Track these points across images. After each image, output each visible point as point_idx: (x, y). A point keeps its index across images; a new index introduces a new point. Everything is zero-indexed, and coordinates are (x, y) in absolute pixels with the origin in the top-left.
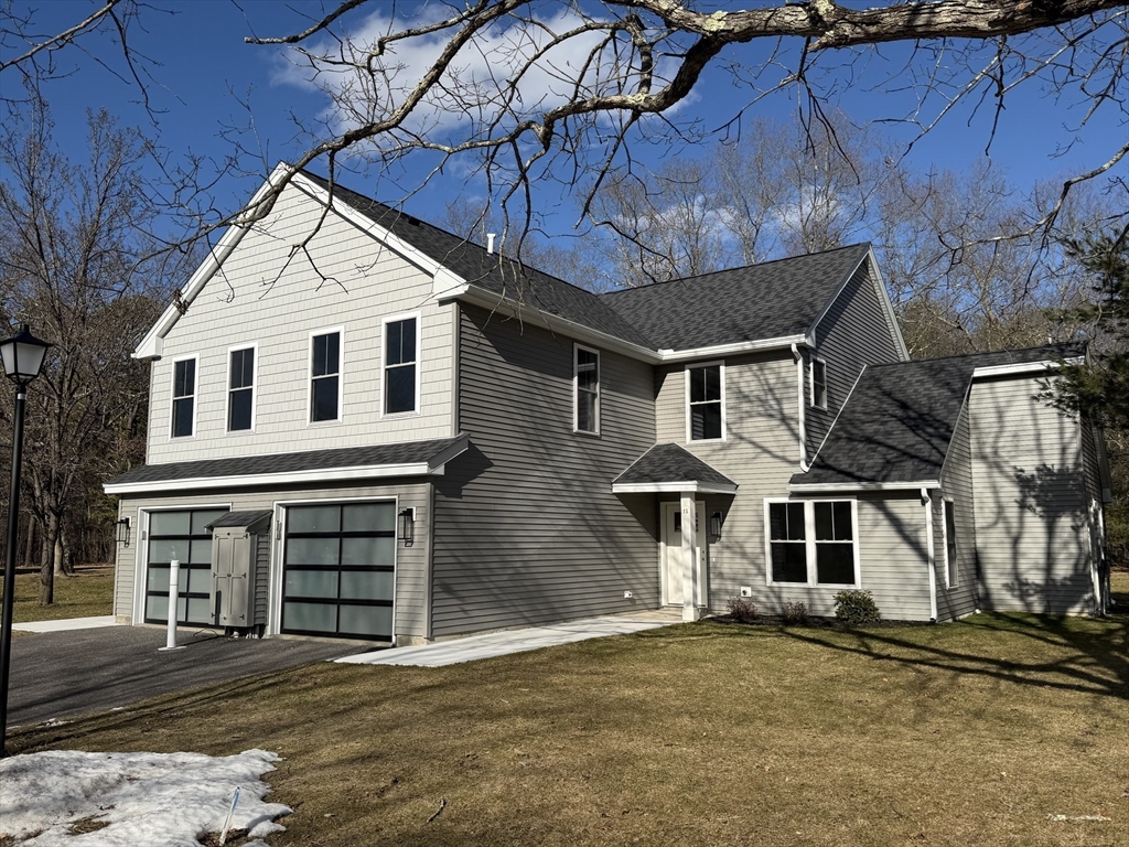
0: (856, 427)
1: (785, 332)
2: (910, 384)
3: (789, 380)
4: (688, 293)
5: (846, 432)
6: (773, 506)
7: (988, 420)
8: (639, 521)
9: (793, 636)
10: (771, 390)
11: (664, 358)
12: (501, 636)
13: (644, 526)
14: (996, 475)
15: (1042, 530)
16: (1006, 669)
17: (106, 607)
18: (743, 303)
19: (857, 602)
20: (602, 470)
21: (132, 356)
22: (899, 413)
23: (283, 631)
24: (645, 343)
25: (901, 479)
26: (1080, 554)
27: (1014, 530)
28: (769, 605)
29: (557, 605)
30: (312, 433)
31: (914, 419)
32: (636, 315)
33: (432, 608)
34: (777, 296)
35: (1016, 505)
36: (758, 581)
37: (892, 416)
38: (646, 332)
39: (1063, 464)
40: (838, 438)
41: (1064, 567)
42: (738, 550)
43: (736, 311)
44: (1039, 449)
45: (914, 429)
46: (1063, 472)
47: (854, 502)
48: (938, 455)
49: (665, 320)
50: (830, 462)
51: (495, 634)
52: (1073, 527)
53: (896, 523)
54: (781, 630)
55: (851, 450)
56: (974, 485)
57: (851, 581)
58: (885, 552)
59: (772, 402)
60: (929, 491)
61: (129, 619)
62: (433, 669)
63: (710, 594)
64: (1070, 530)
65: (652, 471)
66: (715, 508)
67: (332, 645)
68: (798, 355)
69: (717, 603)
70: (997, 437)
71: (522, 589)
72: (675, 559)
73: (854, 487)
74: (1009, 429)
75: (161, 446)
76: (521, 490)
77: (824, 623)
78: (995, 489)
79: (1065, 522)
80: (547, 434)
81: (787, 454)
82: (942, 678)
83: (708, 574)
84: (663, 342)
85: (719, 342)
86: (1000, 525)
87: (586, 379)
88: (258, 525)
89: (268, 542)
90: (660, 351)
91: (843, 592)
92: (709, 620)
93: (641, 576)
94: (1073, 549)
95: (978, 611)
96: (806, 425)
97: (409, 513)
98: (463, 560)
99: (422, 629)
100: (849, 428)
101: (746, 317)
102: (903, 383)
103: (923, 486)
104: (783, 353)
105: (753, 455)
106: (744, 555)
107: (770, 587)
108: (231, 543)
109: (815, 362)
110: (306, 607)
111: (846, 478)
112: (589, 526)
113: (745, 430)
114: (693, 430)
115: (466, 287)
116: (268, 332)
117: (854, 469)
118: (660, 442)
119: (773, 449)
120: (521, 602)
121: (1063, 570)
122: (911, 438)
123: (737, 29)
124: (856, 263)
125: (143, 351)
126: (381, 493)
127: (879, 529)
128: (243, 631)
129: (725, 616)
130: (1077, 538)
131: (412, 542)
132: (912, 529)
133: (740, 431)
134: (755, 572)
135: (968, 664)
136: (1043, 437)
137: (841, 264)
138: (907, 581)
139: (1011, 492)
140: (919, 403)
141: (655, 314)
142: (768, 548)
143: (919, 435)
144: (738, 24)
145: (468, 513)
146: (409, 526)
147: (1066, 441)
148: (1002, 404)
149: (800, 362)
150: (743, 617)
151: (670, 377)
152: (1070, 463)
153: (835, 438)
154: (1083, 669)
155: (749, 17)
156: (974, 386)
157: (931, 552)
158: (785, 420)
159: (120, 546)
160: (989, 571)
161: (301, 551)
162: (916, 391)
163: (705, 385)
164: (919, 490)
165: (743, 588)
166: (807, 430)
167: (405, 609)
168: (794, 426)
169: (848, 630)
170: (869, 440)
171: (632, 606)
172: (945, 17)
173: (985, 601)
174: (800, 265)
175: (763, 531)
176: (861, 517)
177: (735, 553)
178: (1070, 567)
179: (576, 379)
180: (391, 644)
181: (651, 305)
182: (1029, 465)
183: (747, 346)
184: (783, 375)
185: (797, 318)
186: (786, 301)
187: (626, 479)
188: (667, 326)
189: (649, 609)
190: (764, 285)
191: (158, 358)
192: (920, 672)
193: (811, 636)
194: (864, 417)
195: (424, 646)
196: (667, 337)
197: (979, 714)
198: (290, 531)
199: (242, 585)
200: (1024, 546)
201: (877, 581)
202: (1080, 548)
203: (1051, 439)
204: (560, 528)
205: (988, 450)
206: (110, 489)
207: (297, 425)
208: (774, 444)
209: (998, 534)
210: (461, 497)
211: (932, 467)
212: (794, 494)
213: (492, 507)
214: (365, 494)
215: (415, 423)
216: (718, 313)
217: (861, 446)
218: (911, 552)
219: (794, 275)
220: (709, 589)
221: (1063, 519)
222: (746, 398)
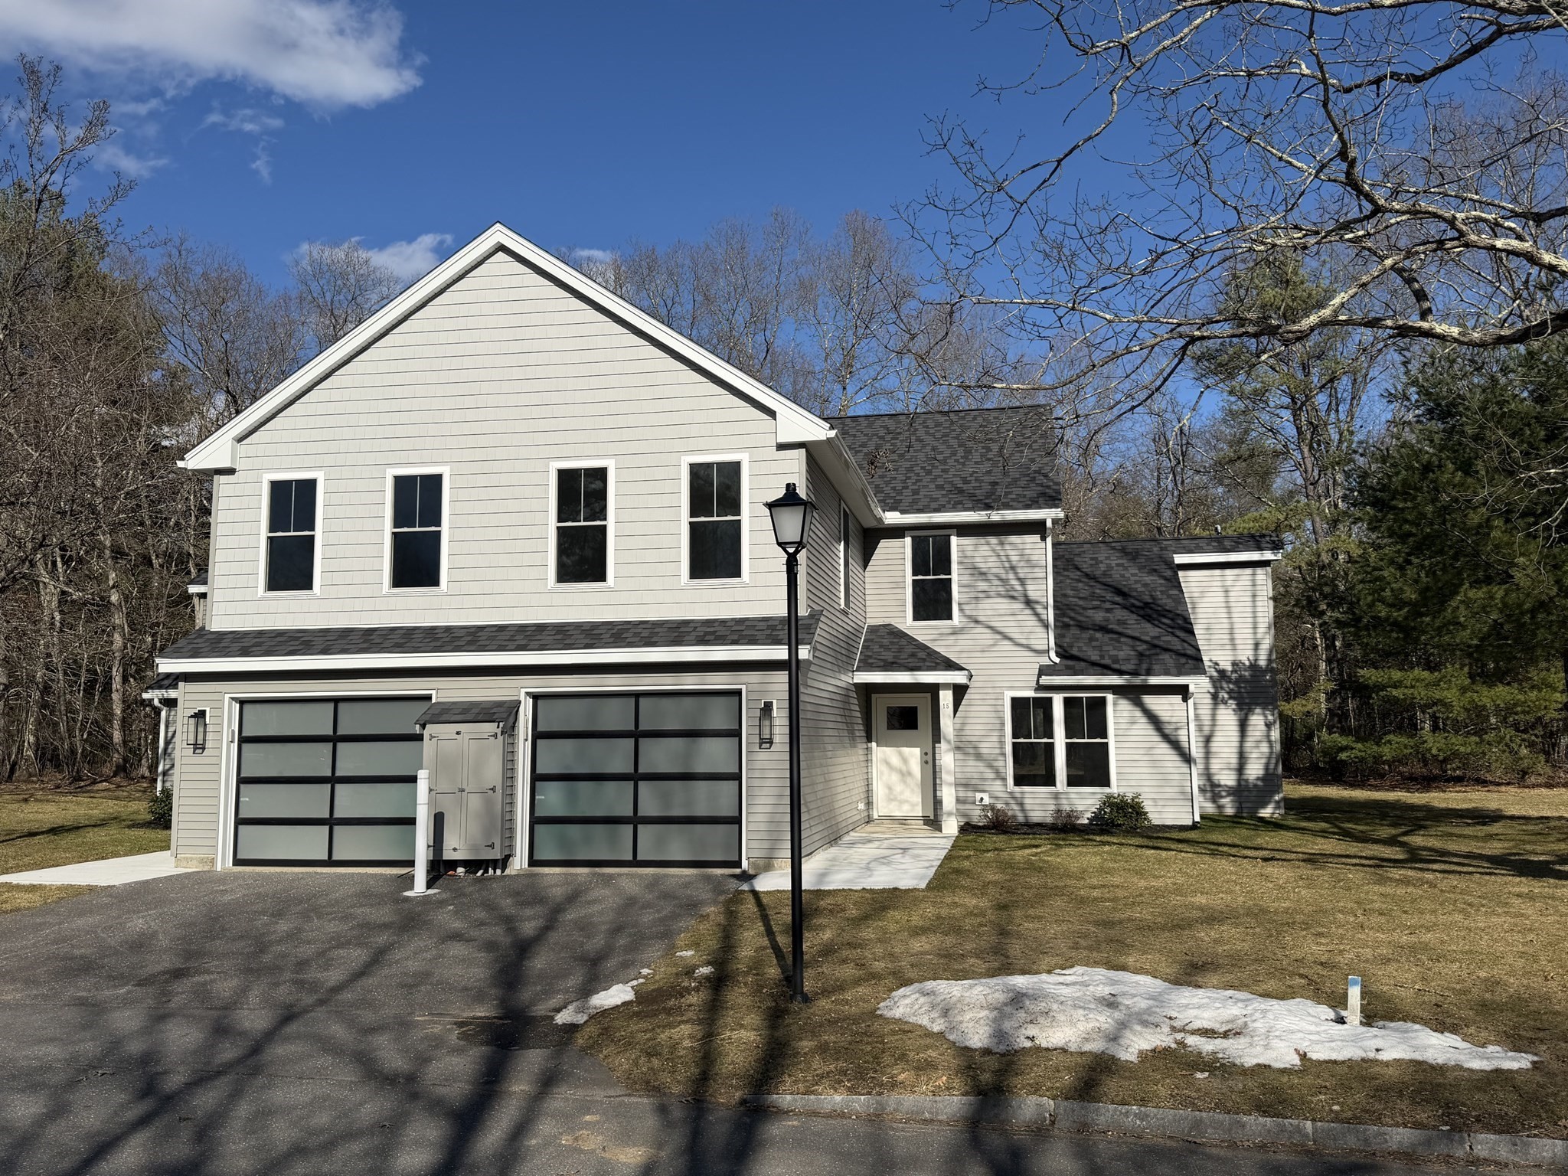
1: (1031, 504)
2: (1109, 567)
3: (1033, 558)
6: (1014, 700)
8: (863, 717)
10: (1013, 568)
11: (887, 522)
13: (864, 723)
15: (1235, 727)
18: (944, 462)
20: (850, 654)
21: (180, 464)
22: (1118, 599)
23: (535, 863)
25: (1167, 673)
26: (1271, 753)
27: (1207, 728)
29: (838, 820)
30: (557, 599)
31: (1140, 608)
36: (997, 787)
37: (1114, 603)
39: (1254, 660)
41: (1257, 766)
42: (971, 751)
43: (944, 471)
44: (1233, 644)
45: (1148, 618)
46: (1254, 666)
47: (1110, 697)
50: (1075, 652)
52: (1264, 724)
53: (1154, 720)
55: (1091, 640)
57: (1112, 784)
58: (1142, 751)
59: (1014, 582)
64: (1262, 727)
65: (896, 657)
68: (1050, 531)
72: (884, 758)
73: (1111, 680)
75: (240, 603)
79: (1258, 719)
80: (832, 611)
81: (1032, 642)
89: (514, 744)
94: (1264, 748)
96: (1056, 612)
97: (768, 708)
101: (965, 481)
102: (1102, 566)
103: (1192, 681)
104: (1034, 528)
105: (991, 642)
106: (979, 756)
107: (1010, 793)
108: (461, 745)
110: (574, 830)
111: (1105, 671)
112: (846, 723)
113: (981, 613)
114: (915, 609)
115: (829, 434)
117: (1107, 661)
118: (871, 621)
119: (1014, 636)
121: (1255, 770)
122: (1150, 629)
126: (717, 682)
127: (1136, 726)
130: (1268, 736)
131: (771, 743)
132: (1172, 726)
133: (974, 613)
134: (992, 776)
136: (1236, 631)
138: (1164, 782)
140: (1133, 590)
142: (1009, 749)
143: (1157, 626)
147: (1259, 636)
149: (1049, 540)
151: (884, 544)
152: (1262, 659)
156: (1180, 574)
157: (1193, 751)
158: (1029, 603)
159: (183, 752)
161: (559, 756)
162: (1122, 576)
163: (931, 557)
164: (1186, 686)
165: (978, 796)
167: (764, 827)
168: (1040, 610)
170: (1105, 629)
171: (861, 819)
174: (981, 422)
175: (1002, 729)
176: (1118, 713)
177: (967, 754)
178: (1261, 766)
179: (842, 544)
182: (1225, 659)
183: (996, 516)
184: (1027, 552)
185: (1035, 488)
189: (865, 823)
194: (1082, 603)
198: (540, 728)
199: (488, 803)
200: (1216, 744)
201: (1131, 783)
202: (1270, 748)
203: (1244, 635)
206: (167, 666)
207: (530, 585)
208: (1016, 630)
212: (1042, 688)
215: (741, 594)
216: (919, 471)
217: (1099, 635)
218: (1172, 752)
221: (1254, 717)
222: (983, 575)
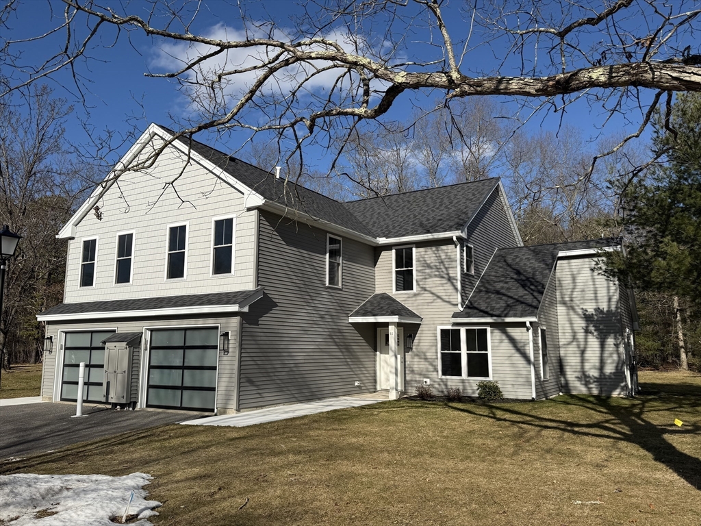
0: (491, 285)
1: (450, 229)
2: (521, 260)
3: (453, 257)
4: (395, 203)
5: (485, 287)
6: (442, 330)
7: (567, 281)
8: (365, 339)
9: (452, 408)
10: (442, 262)
11: (380, 243)
12: (281, 409)
13: (367, 342)
14: (572, 313)
15: (598, 346)
16: (570, 427)
17: (37, 391)
18: (426, 211)
19: (490, 388)
20: (343, 309)
21: (57, 237)
22: (515, 276)
23: (148, 406)
24: (369, 234)
25: (515, 316)
26: (619, 360)
27: (582, 346)
28: (440, 389)
29: (314, 390)
30: (168, 286)
31: (523, 281)
32: (364, 216)
33: (239, 392)
34: (446, 207)
35: (583, 331)
36: (434, 375)
37: (512, 278)
38: (370, 226)
39: (609, 308)
40: (480, 291)
41: (610, 368)
42: (423, 357)
43: (423, 216)
44: (596, 299)
45: (524, 286)
46: (609, 311)
47: (489, 329)
48: (537, 302)
49: (381, 219)
50: (476, 305)
51: (277, 408)
52: (615, 344)
53: (512, 341)
54: (446, 405)
55: (487, 298)
56: (559, 319)
57: (487, 375)
58: (506, 358)
59: (444, 270)
60: (531, 323)
61: (51, 398)
62: (240, 428)
63: (406, 382)
64: (613, 346)
65: (373, 310)
66: (409, 332)
67: (178, 414)
68: (457, 242)
69: (410, 388)
70: (572, 292)
71: (294, 380)
72: (386, 362)
73: (489, 320)
74: (580, 286)
75: (73, 292)
76: (294, 321)
77: (471, 400)
78: (571, 322)
79: (610, 341)
80: (311, 287)
81: (452, 300)
82: (532, 431)
83: (405, 371)
84: (380, 233)
85: (412, 234)
86: (574, 343)
87: (334, 254)
88: (133, 341)
89: (139, 352)
90: (378, 238)
91: (482, 382)
92: (405, 399)
93: (365, 372)
94: (615, 357)
95: (561, 394)
96: (461, 283)
97: (227, 334)
98: (259, 363)
99: (233, 404)
100: (487, 285)
101: (428, 220)
102: (518, 260)
103: (528, 320)
104: (449, 241)
105: (432, 301)
106: (426, 359)
107: (441, 379)
108: (117, 352)
109: (467, 247)
110: (162, 391)
111: (484, 315)
112: (335, 342)
113: (428, 286)
114: (397, 285)
115: (264, 201)
116: (141, 224)
117: (489, 310)
118: (377, 292)
119: (444, 297)
120: (293, 388)
121: (609, 369)
122: (521, 292)
123: (411, 83)
124: (491, 189)
125: (63, 234)
126: (210, 323)
127: (503, 344)
128: (123, 406)
129: (414, 396)
130: (617, 351)
131: (228, 352)
132: (522, 344)
133: (424, 286)
134: (432, 369)
135: (549, 424)
136: (599, 292)
137: (483, 189)
138: (518, 375)
139: (580, 324)
140: (526, 271)
141: (375, 216)
142: (439, 355)
143: (526, 290)
144: (412, 80)
145: (262, 334)
146: (226, 342)
147: (611, 294)
148: (575, 273)
149: (458, 247)
150: (424, 397)
151: (384, 254)
152: (613, 307)
153: (479, 291)
154: (612, 426)
155: (417, 77)
156: (559, 262)
157: (532, 358)
158: (450, 279)
159: (46, 353)
160: (568, 370)
161: (160, 358)
162: (525, 264)
163: (404, 259)
164: (525, 323)
165: (425, 380)
166: (462, 286)
167: (223, 393)
168: (455, 284)
169: (484, 404)
170: (498, 293)
171: (360, 390)
172: (514, 86)
173: (565, 388)
174: (459, 189)
175: (437, 346)
176: (493, 338)
177: (421, 358)
178: (614, 368)
179: (328, 255)
180: (214, 414)
181: (374, 210)
182: (590, 308)
183: (429, 236)
184: (449, 254)
185: (457, 220)
186: (451, 211)
187: (357, 314)
188: (382, 224)
189: (370, 392)
190: (439, 200)
191: (73, 238)
192: (521, 428)
193: (462, 407)
194: (495, 279)
195: (234, 415)
196: (382, 230)
197: (549, 451)
198: (153, 345)
199: (124, 377)
200: (588, 355)
201: (502, 375)
202: (619, 357)
203: (602, 293)
204: (317, 343)
205: (567, 299)
206: (40, 318)
207: (159, 281)
208: (444, 294)
209: (573, 348)
210: (258, 325)
211: (532, 309)
212: (455, 324)
213: (277, 331)
214: (200, 323)
215: (231, 281)
216: (412, 216)
217: (493, 296)
218: (521, 359)
219: (456, 195)
220: (405, 380)
221: (609, 340)
222: (429, 266)
